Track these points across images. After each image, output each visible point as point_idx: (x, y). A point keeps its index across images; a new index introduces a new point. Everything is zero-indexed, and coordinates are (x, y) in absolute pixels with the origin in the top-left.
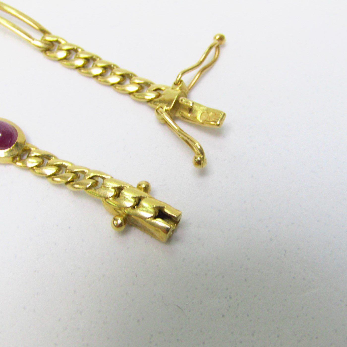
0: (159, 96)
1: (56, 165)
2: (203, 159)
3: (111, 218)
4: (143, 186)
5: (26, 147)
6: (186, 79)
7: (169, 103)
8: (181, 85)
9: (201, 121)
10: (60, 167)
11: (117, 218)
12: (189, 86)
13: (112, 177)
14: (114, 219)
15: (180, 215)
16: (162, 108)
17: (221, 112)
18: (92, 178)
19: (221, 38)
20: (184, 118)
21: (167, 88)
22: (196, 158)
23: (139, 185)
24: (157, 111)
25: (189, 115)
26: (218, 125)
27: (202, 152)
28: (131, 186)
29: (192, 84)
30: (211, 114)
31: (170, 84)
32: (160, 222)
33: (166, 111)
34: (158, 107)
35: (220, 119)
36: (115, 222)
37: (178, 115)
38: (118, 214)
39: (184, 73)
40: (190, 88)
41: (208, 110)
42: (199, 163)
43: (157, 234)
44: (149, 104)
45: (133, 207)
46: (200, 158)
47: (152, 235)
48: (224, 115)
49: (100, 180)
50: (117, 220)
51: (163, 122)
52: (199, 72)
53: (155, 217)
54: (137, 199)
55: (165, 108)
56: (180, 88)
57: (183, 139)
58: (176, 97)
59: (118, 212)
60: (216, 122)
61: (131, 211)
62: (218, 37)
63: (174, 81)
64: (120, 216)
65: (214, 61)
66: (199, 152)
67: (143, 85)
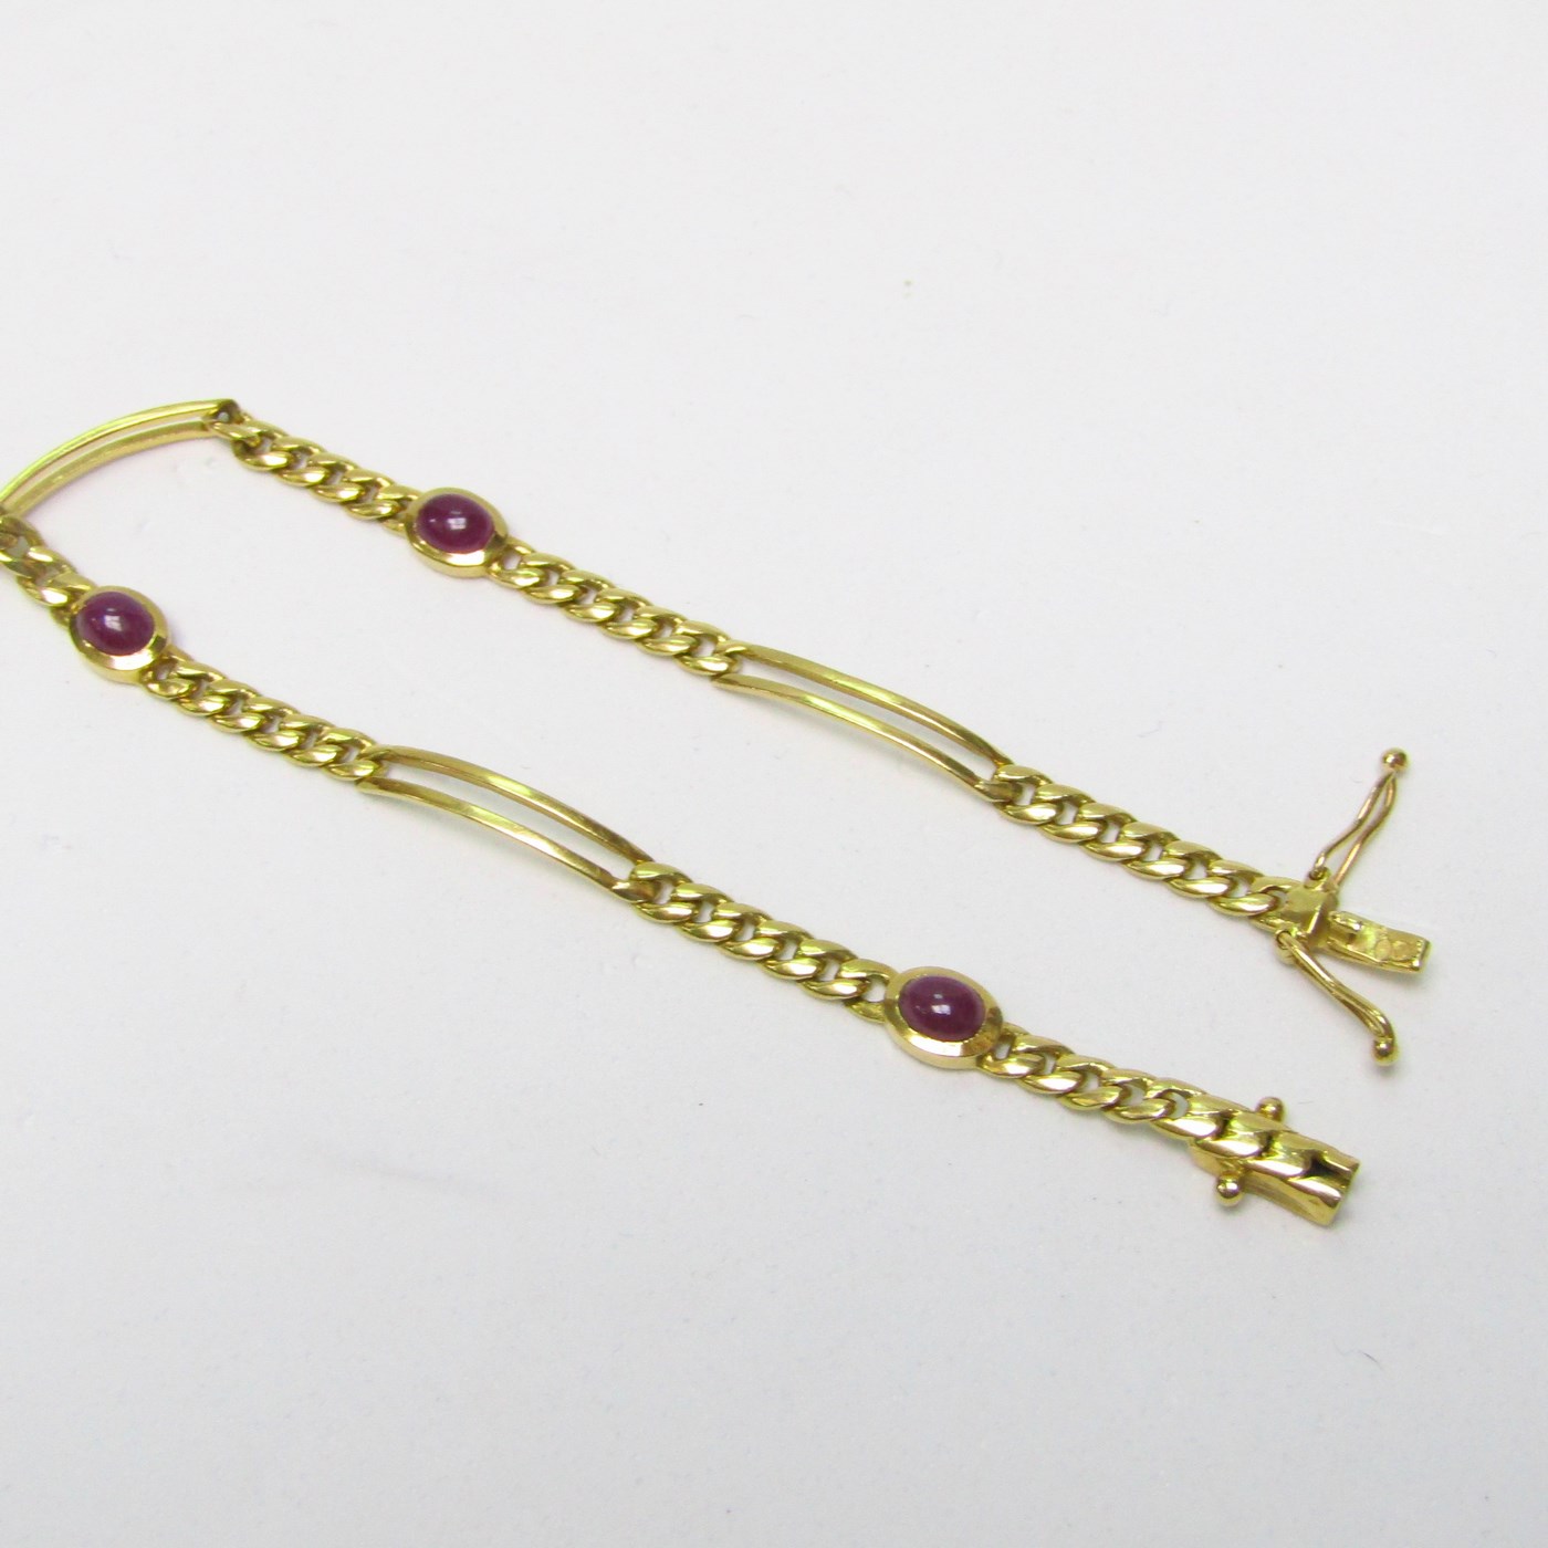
0: (1275, 905)
1: (1074, 1070)
2: (1391, 1046)
3: (1210, 1181)
4: (1270, 1108)
5: (1007, 1030)
6: (1332, 863)
7: (1303, 919)
8: (1324, 880)
9: (1378, 961)
10: (1084, 1073)
11: (1223, 1178)
12: (1337, 875)
13: (1204, 1093)
14: (1220, 1182)
15: (1355, 1167)
16: (1288, 932)
17: (1418, 939)
18: (1160, 1096)
19: (1400, 759)
20: (1337, 953)
21: (1294, 884)
22: (1377, 1043)
23: (1263, 1106)
24: (1278, 940)
25: (1350, 948)
26: (1416, 969)
27: (1388, 1030)
28: (1247, 1111)
29: (1343, 872)
30: (1398, 944)
31: (1300, 876)
32: (1314, 1184)
33: (1298, 938)
34: (1278, 932)
35: (1418, 955)
36: (1220, 1187)
37: (1322, 945)
38: (1224, 1170)
39: (1329, 851)
40: (1338, 879)
41: (1392, 935)
42: (1383, 1054)
43: (1311, 1209)
44: (1254, 922)
45: (1259, 1155)
46: (1387, 1043)
47: (1297, 1210)
48: (1427, 945)
49: (1175, 1097)
50: (1224, 1182)
51: (1290, 961)
52: (1356, 843)
53: (1307, 1174)
54: (1265, 1137)
55: (1295, 931)
56: (1324, 886)
57: (1338, 998)
58: (1318, 908)
59: (1227, 1166)
60: (1408, 961)
61: (1251, 1161)
62: (1390, 759)
63: (1308, 867)
64: (1229, 1173)
65: (1385, 814)
66: (1383, 1031)
67: (1235, 878)
